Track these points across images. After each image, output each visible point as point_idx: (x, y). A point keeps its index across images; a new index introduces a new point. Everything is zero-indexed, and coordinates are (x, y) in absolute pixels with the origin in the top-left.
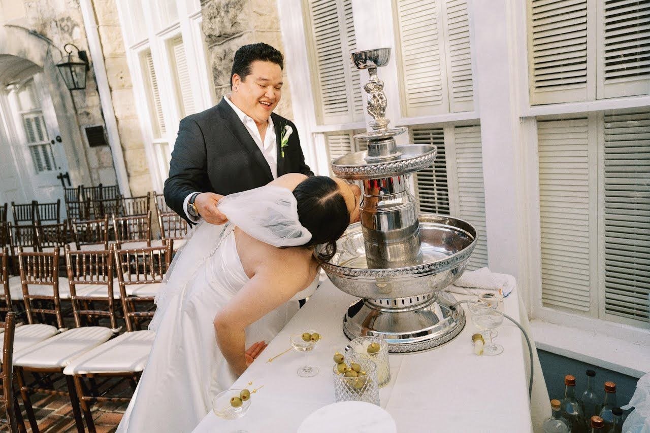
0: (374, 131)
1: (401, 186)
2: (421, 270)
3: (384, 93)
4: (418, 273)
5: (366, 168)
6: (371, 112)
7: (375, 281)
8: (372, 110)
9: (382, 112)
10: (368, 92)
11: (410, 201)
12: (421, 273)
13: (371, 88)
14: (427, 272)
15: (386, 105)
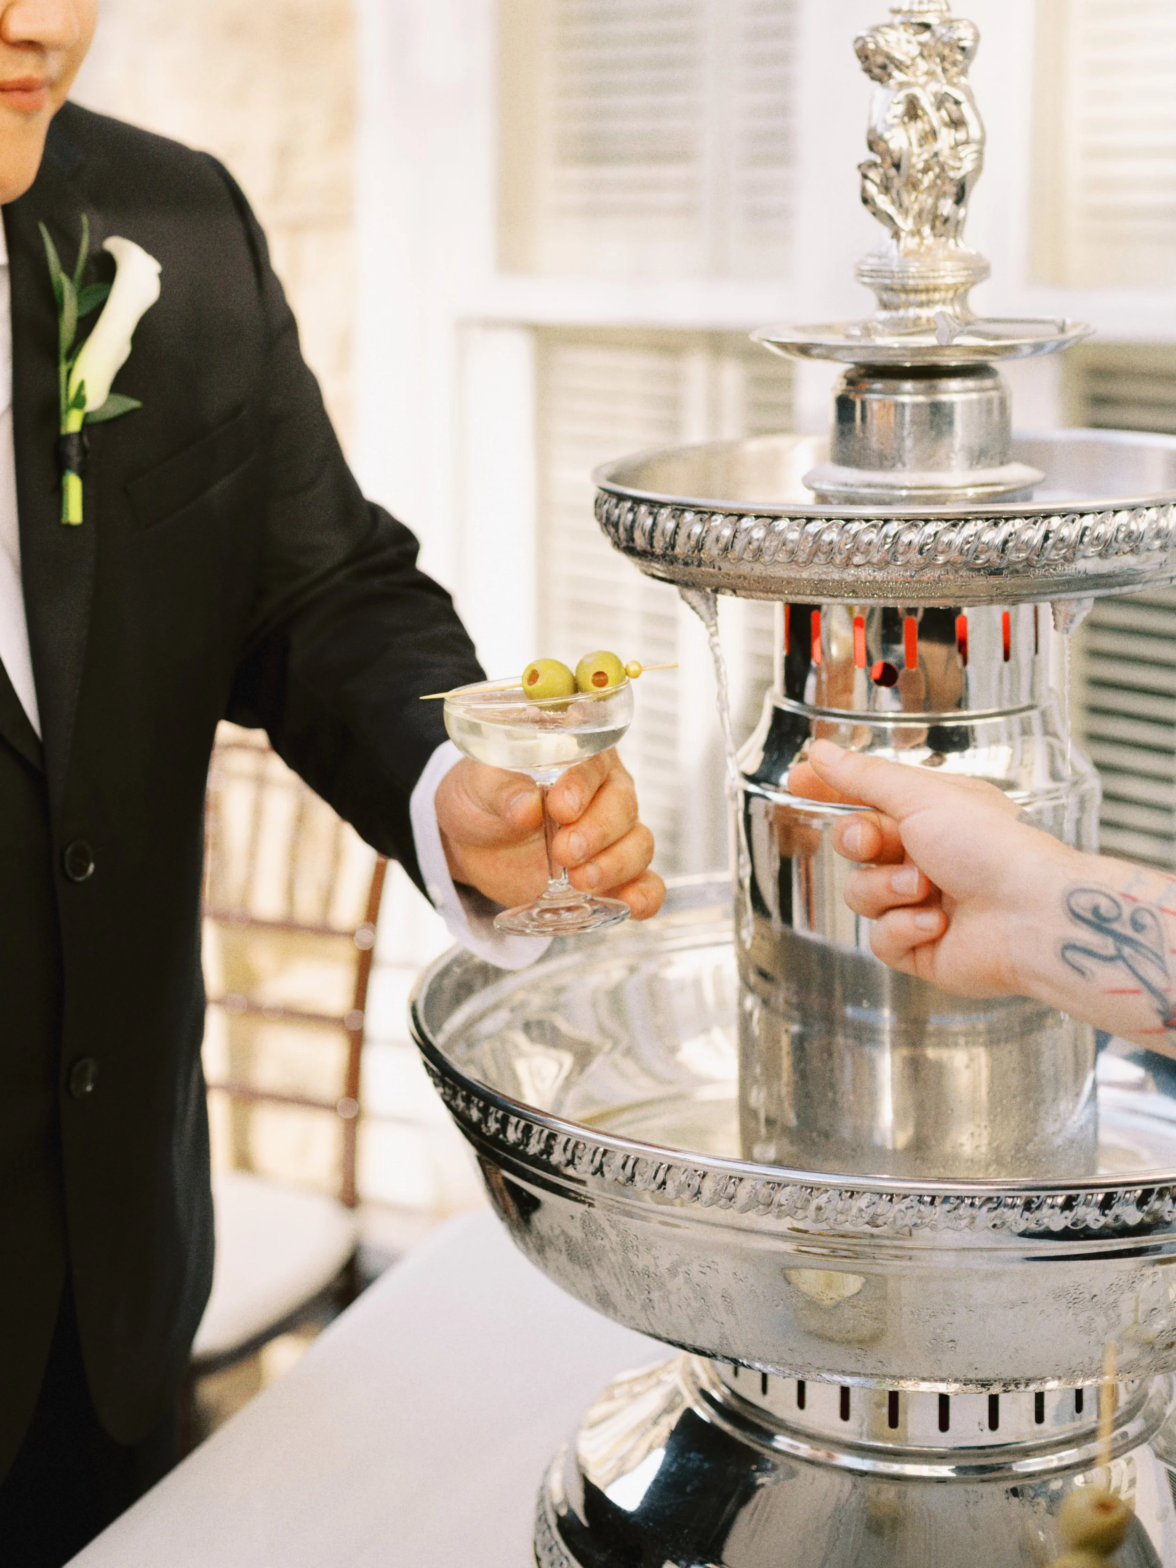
0: (884, 315)
1: (1016, 674)
2: (1093, 1218)
3: (970, 96)
4: (1066, 1235)
5: (813, 527)
6: (883, 202)
7: (788, 1247)
8: (886, 188)
9: (947, 206)
10: (874, 78)
11: (1055, 776)
12: (1087, 1234)
13: (898, 55)
14: (1125, 1231)
15: (978, 169)
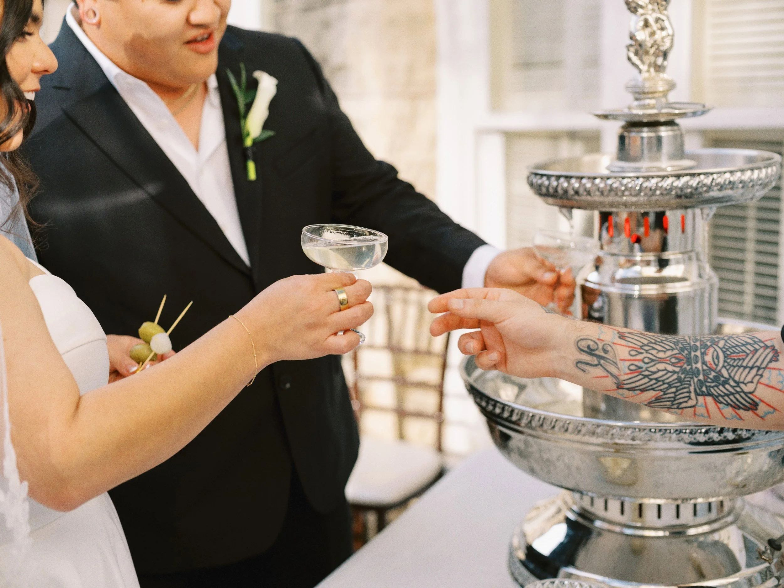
0: (636, 103)
1: (686, 239)
2: (716, 437)
3: (668, 18)
4: (706, 443)
5: (609, 182)
6: (635, 59)
8: (636, 54)
9: (660, 61)
10: (632, 12)
11: (700, 276)
12: (713, 443)
13: (640, 3)
14: (727, 442)
15: (671, 46)
